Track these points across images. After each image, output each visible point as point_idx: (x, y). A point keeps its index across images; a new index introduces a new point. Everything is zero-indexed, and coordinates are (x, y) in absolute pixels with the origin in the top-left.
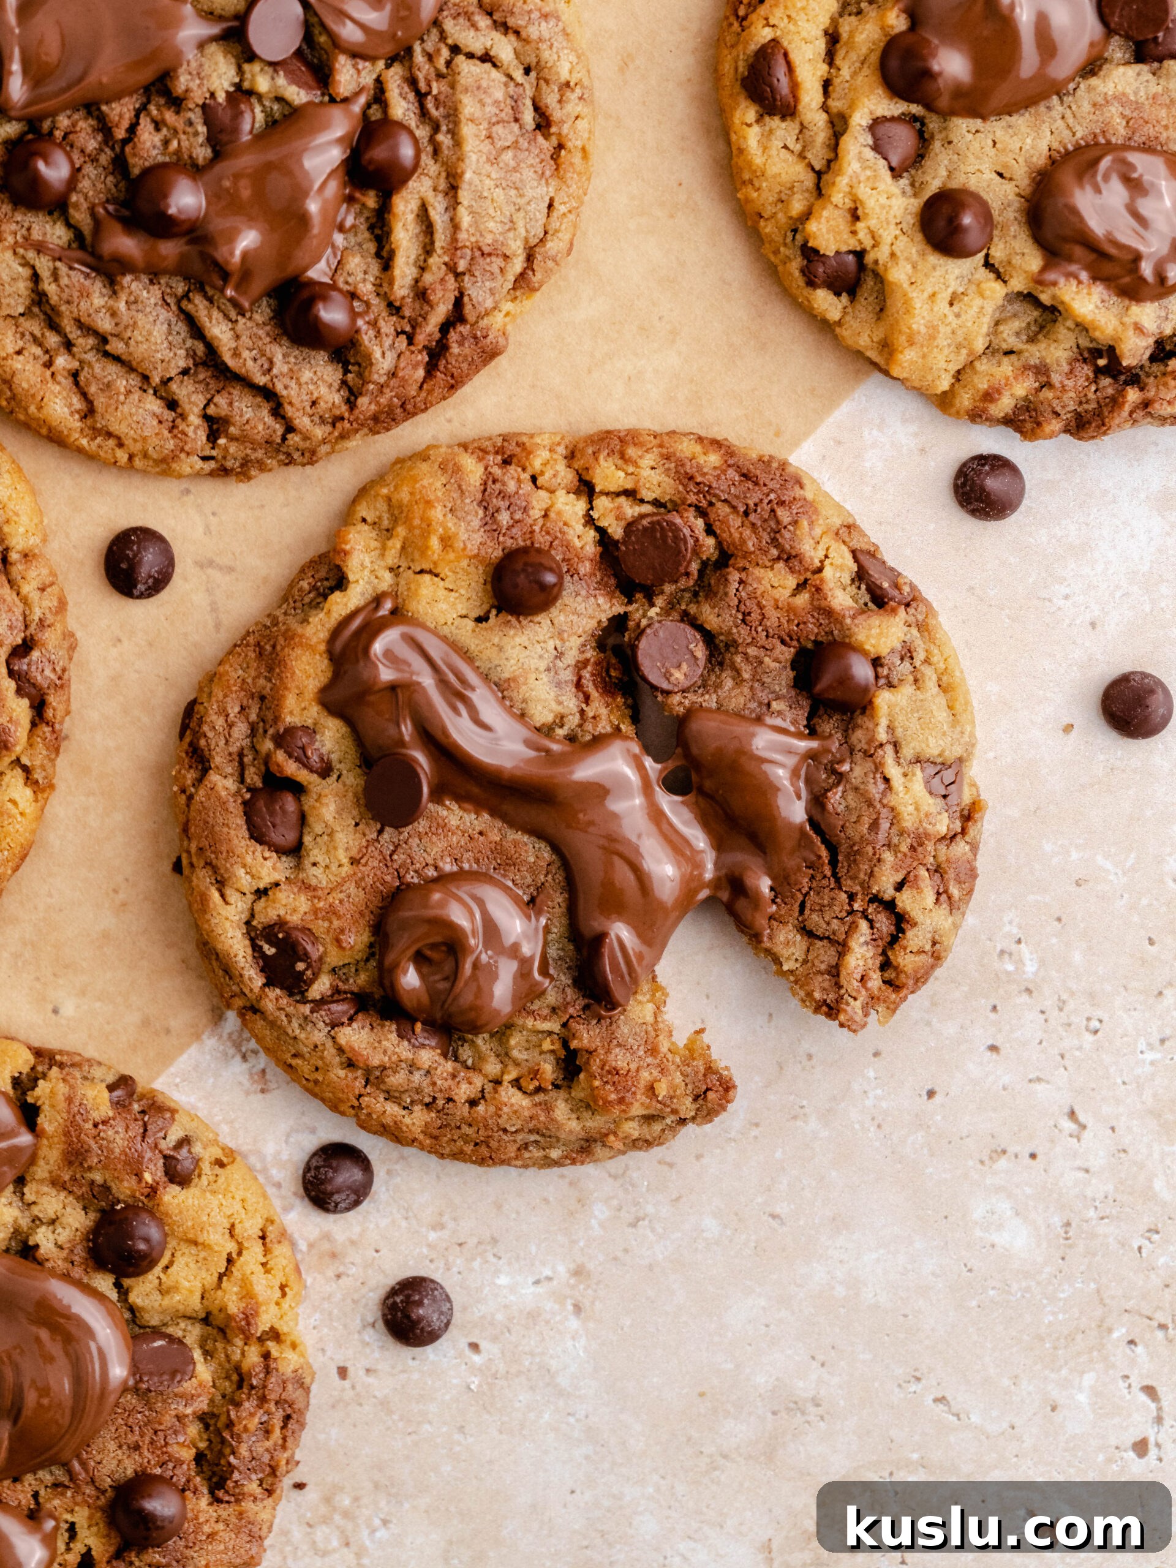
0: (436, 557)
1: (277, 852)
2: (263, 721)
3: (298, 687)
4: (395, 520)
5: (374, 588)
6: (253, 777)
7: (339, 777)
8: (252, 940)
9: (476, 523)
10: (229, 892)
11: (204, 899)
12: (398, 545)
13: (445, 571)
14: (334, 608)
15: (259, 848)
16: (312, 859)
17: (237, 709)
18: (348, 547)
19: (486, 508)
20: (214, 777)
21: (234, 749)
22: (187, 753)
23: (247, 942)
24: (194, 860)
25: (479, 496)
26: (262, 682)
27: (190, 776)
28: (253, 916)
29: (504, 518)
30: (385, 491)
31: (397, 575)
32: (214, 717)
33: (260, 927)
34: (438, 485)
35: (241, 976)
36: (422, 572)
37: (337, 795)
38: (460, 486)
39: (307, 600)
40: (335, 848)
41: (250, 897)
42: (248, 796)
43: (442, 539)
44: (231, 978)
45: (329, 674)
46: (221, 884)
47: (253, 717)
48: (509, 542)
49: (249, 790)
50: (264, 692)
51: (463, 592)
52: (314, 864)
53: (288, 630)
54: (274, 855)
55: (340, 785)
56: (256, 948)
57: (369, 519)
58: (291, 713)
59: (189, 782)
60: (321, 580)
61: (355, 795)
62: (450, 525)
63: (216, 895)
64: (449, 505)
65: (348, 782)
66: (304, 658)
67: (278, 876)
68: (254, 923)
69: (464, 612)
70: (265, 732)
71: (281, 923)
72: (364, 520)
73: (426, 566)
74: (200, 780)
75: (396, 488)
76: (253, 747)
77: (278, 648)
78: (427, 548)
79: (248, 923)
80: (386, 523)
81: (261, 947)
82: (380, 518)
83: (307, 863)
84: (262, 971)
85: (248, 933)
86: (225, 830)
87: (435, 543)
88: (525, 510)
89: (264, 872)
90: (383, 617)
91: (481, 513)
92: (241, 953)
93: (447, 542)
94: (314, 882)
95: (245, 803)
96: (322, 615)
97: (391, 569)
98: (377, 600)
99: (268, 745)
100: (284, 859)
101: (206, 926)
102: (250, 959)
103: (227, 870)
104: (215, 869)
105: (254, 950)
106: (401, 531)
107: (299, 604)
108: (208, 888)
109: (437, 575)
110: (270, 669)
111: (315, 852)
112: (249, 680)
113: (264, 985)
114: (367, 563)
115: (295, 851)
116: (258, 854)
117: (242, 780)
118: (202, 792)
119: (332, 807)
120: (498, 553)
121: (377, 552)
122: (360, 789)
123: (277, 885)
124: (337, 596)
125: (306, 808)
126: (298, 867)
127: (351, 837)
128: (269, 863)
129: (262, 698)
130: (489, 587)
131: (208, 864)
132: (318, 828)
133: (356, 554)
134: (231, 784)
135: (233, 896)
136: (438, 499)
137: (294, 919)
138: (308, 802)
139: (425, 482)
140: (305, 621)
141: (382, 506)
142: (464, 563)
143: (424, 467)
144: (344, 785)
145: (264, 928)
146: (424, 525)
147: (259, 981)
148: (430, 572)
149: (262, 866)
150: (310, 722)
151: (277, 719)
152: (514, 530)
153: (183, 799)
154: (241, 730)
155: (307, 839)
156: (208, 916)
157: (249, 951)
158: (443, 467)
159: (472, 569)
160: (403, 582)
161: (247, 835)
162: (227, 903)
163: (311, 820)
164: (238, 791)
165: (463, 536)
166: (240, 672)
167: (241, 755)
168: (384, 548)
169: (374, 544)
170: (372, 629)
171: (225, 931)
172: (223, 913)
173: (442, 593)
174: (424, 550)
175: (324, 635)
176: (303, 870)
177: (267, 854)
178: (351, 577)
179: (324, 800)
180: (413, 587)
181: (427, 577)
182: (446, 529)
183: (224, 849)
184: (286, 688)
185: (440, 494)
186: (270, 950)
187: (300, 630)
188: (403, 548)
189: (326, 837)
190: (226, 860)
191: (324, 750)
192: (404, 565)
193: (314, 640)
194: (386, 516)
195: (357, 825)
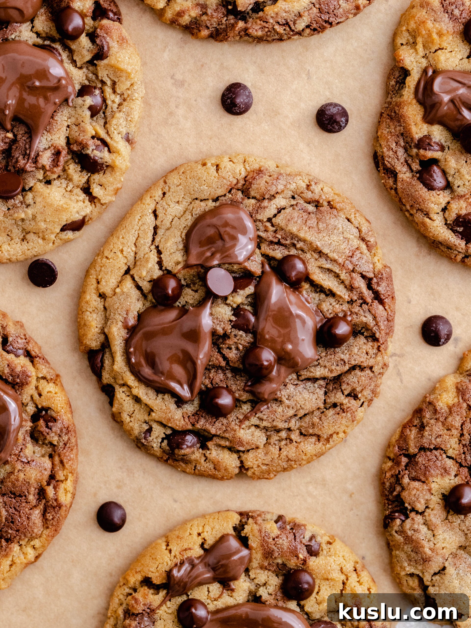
0: (439, 42)
1: (441, 190)
2: (407, 143)
3: (414, 122)
4: (414, 37)
5: (421, 67)
6: (416, 166)
7: (449, 148)
8: (451, 229)
9: (447, 20)
10: (432, 216)
11: (424, 224)
12: (421, 46)
13: (444, 45)
14: (410, 84)
15: (434, 192)
16: (456, 185)
17: (394, 144)
18: (402, 58)
19: (447, 12)
20: (400, 176)
21: (402, 160)
22: (384, 173)
23: (450, 231)
24: (412, 212)
25: (442, 9)
26: (398, 128)
27: (391, 182)
28: (446, 220)
29: (457, 12)
30: (404, 28)
31: (427, 58)
32: (387, 153)
33: (451, 222)
34: (424, 13)
35: (455, 245)
36: (436, 51)
37: (452, 155)
38: (433, 10)
39: (397, 88)
40: (463, 176)
41: (441, 213)
42: (418, 175)
43: (437, 34)
44: (451, 249)
45: (423, 110)
46: (427, 215)
47: (402, 144)
48: (464, 20)
49: (417, 173)
50: (401, 132)
51: (456, 49)
52: (458, 187)
53: (396, 103)
54: (441, 191)
55: (451, 151)
56: (454, 231)
57: (404, 43)
58: (417, 133)
59: (392, 184)
60: (398, 77)
61: (459, 151)
62: (437, 26)
63: (428, 220)
64: (432, 19)
65: (453, 148)
66: (410, 109)
67: (448, 199)
68: (448, 222)
69: (461, 57)
70: (410, 147)
71: (459, 216)
72: (402, 44)
73: (437, 48)
74: (395, 181)
75: (408, 24)
76: (409, 155)
77: (397, 112)
78: (433, 40)
79: (446, 224)
80: (411, 41)
81: (456, 230)
82: (408, 40)
83: (455, 187)
84: (462, 239)
85: (448, 228)
86: (417, 193)
87: (435, 36)
88: (463, 4)
89: (441, 200)
90: (431, 76)
91: (447, 15)
92: (450, 237)
93: (440, 34)
94: (462, 193)
95: (419, 179)
96: (407, 89)
97: (423, 57)
98: (425, 71)
99: (415, 151)
100: (445, 191)
101: (431, 234)
102: (455, 237)
103: (426, 208)
104: (421, 210)
105: (454, 233)
106: (420, 40)
107: (395, 92)
108: (423, 219)
109: (443, 49)
110: (399, 121)
111: (456, 181)
112: (393, 131)
113: (466, 244)
114: (413, 59)
115: (448, 186)
116: (435, 195)
117: (412, 171)
118: (399, 184)
119: (453, 161)
120: (462, 27)
121: (414, 54)
122: (459, 148)
123: (448, 203)
124: (408, 79)
125: (443, 167)
126: (452, 191)
127: (467, 168)
128: (441, 196)
129: (402, 134)
130: (465, 42)
131: (418, 210)
132: (452, 172)
133: (406, 58)
134: (409, 175)
135: (434, 216)
136: (427, 19)
137: (463, 212)
138: (442, 164)
139: (418, 15)
140: (401, 96)
141: (406, 34)
142: (451, 38)
143: (414, 10)
144: (452, 149)
145: (453, 222)
146: (427, 32)
147: (463, 243)
148: (440, 49)
149: (439, 198)
150: (426, 133)
151: (412, 139)
152: (463, 15)
153: (393, 192)
154: (401, 152)
155: (450, 179)
156: (429, 230)
157: (453, 234)
158: (422, 6)
159: (455, 39)
160: (431, 59)
161: (426, 190)
162: (434, 221)
163: (448, 170)
164: (413, 176)
165: (445, 28)
166: (388, 130)
167: (406, 161)
168: (416, 50)
169: (411, 51)
170: (429, 83)
171: (439, 232)
172: (435, 225)
173: (448, 55)
174: (432, 42)
175: (412, 96)
176: (455, 191)
177: (438, 193)
178: (410, 69)
179: (448, 160)
180: (436, 58)
181: (439, 52)
182: (437, 29)
183: (421, 200)
184: (409, 125)
185: (426, 17)
186: (461, 229)
187: (402, 100)
188: (424, 46)
189: (457, 174)
190: (424, 204)
191: (437, 140)
192: (428, 52)
193: (410, 100)
194: (410, 38)
195: (466, 162)
